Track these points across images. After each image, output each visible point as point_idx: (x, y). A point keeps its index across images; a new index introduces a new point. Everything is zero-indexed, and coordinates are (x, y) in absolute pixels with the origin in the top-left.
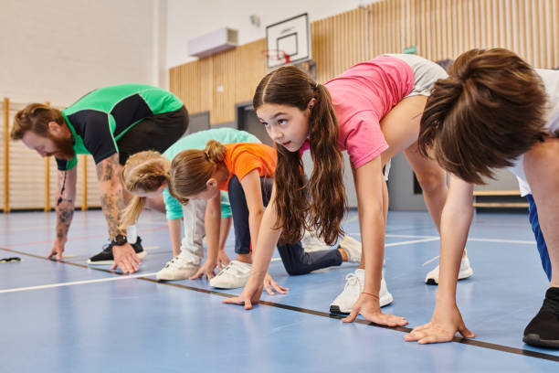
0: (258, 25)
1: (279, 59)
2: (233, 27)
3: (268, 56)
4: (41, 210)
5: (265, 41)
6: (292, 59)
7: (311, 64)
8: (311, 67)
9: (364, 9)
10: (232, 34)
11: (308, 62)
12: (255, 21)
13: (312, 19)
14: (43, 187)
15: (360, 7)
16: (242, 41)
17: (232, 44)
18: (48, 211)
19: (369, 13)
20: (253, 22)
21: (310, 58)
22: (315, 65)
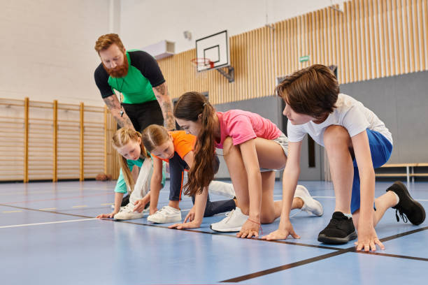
0: (190, 39)
1: (206, 65)
2: (171, 40)
3: (197, 63)
4: (21, 182)
5: (195, 51)
6: (215, 65)
7: (230, 68)
8: (230, 71)
9: (270, 27)
10: (170, 45)
11: (228, 67)
12: (187, 35)
13: (230, 34)
14: (23, 163)
15: (267, 26)
16: (178, 50)
17: (170, 53)
18: (27, 182)
19: (274, 30)
20: (186, 37)
21: (229, 64)
22: (233, 69)
